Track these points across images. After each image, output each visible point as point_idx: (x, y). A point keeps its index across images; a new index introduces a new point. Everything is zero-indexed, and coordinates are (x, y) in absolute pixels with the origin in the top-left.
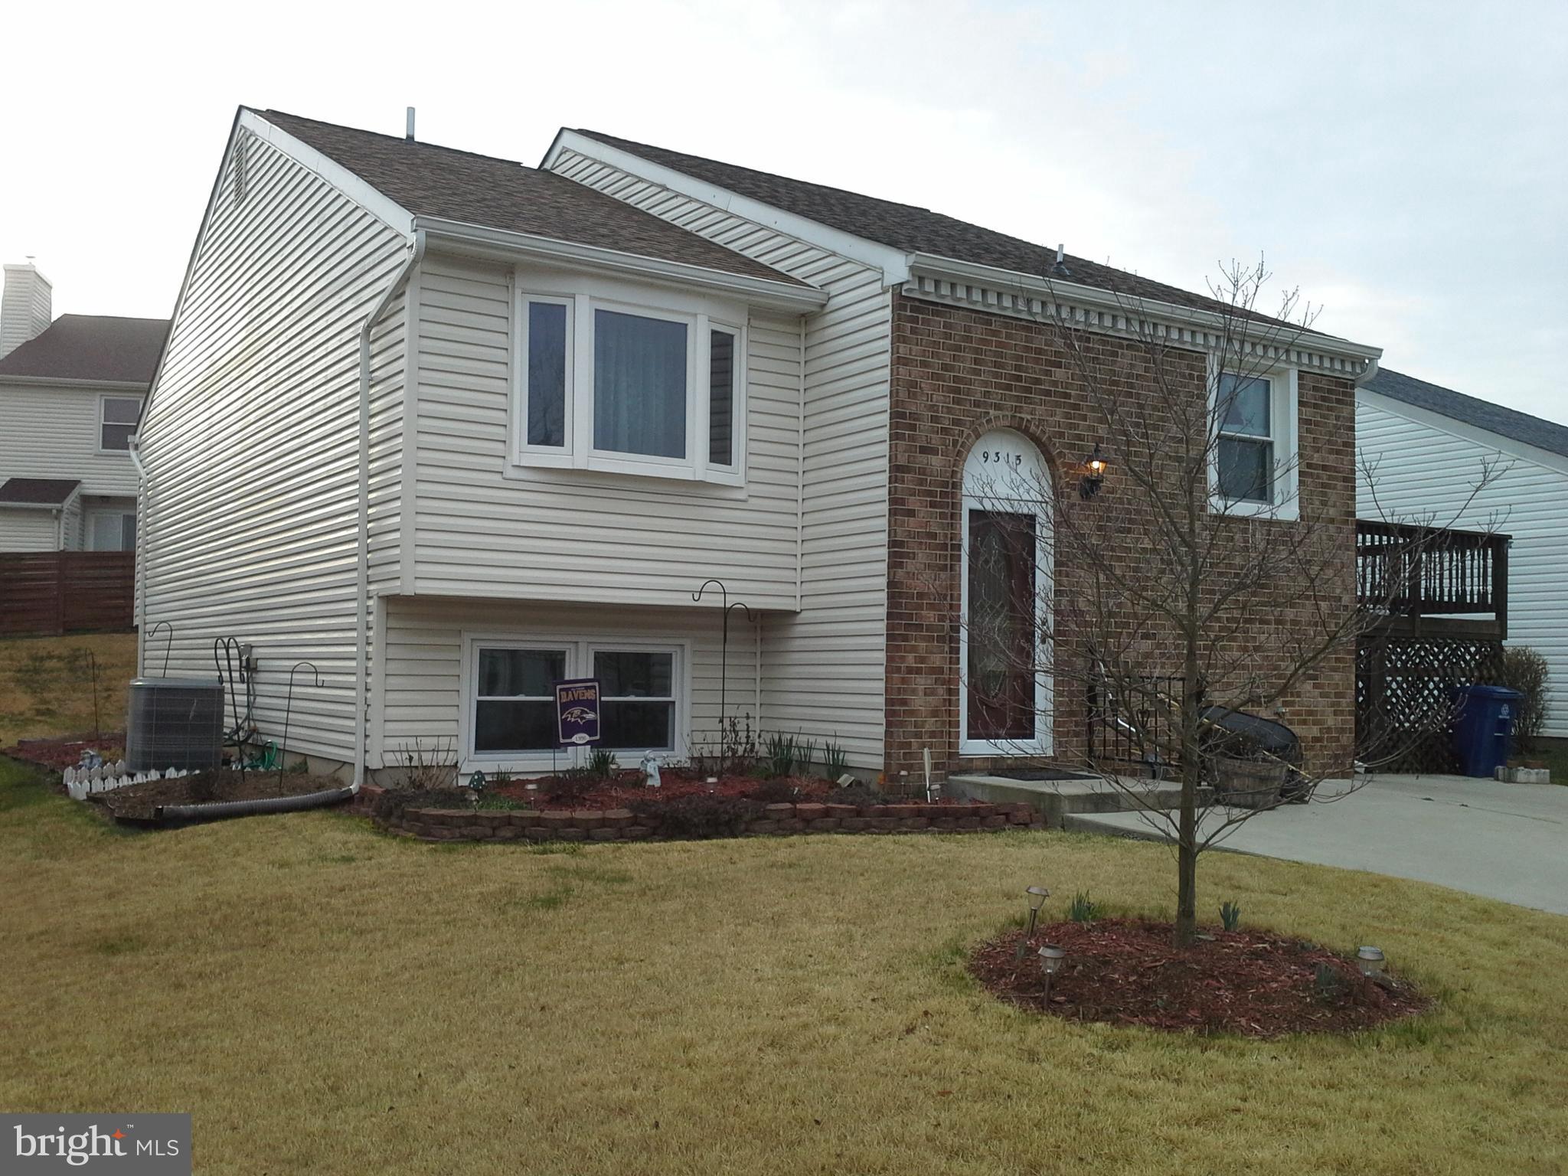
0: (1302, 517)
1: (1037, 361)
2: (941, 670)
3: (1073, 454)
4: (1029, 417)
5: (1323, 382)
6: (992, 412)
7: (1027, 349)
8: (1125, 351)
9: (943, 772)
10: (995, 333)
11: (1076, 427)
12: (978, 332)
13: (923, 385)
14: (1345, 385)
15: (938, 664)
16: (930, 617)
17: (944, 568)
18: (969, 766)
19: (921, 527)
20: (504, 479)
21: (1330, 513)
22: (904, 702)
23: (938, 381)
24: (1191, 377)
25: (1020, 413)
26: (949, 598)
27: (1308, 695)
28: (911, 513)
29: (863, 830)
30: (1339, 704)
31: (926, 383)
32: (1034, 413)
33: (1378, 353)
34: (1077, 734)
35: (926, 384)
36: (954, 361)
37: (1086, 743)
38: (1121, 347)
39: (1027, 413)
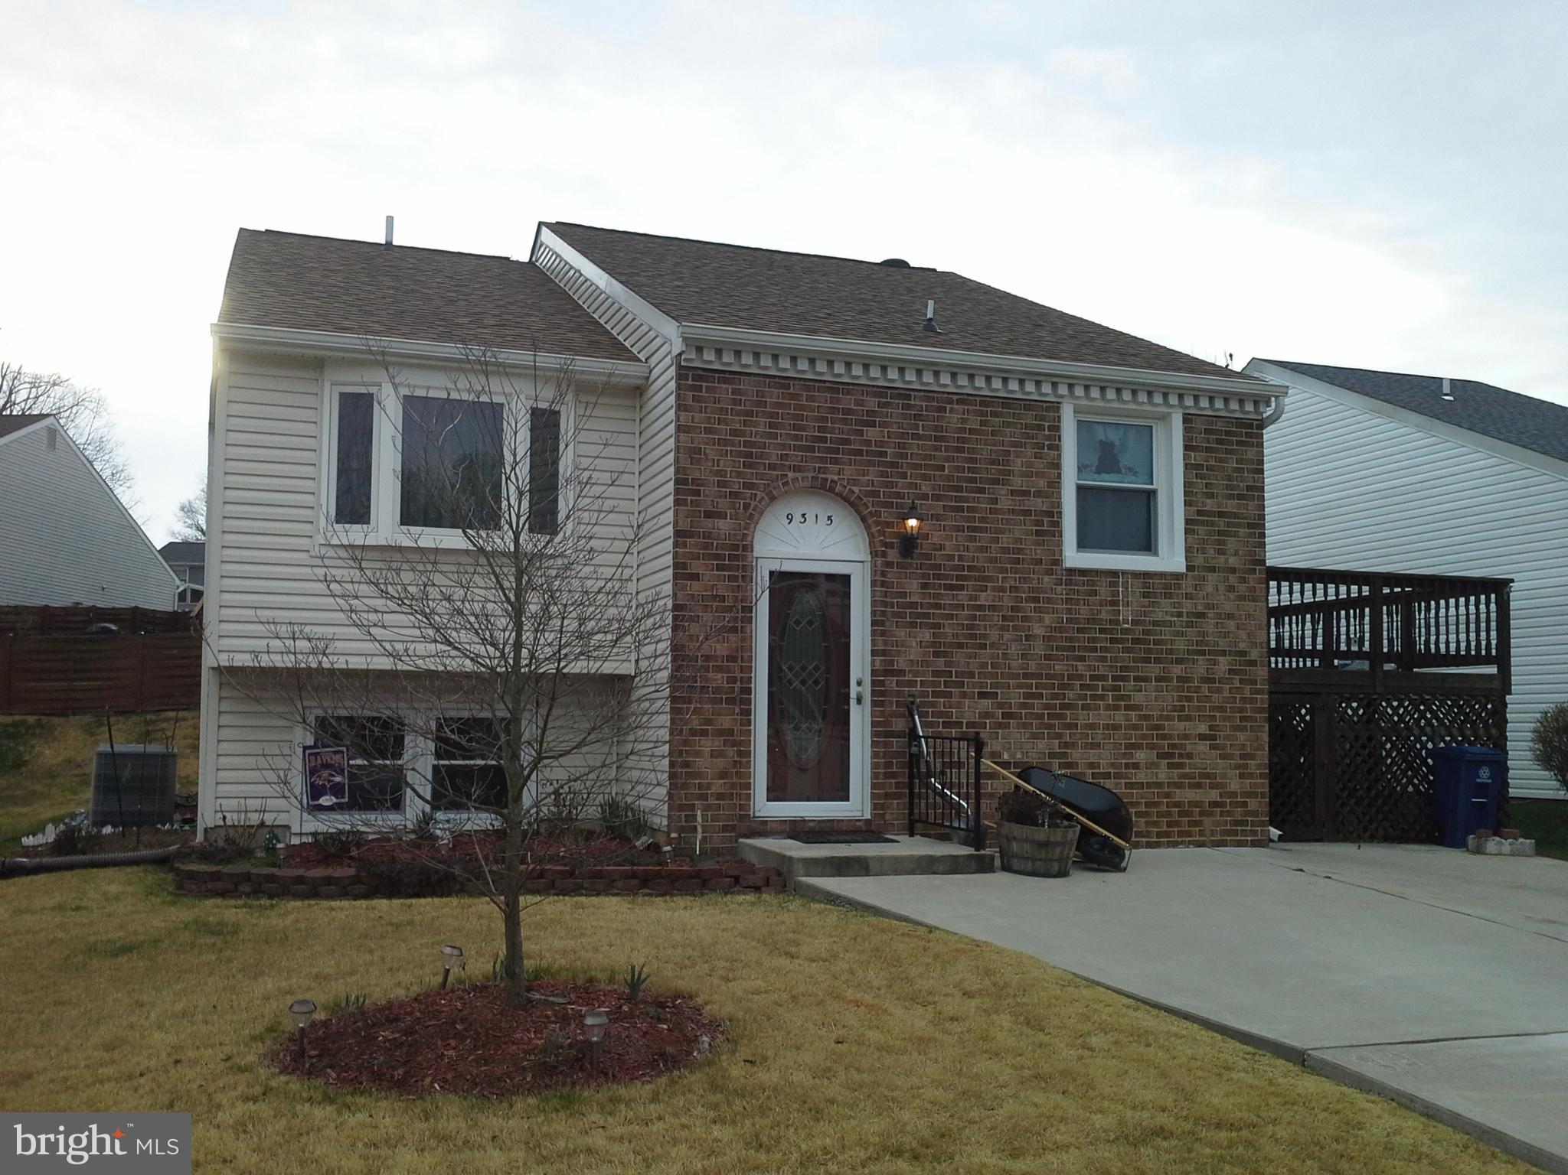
0: (1189, 568)
1: (845, 421)
2: (731, 732)
3: (890, 513)
4: (836, 478)
5: (1219, 424)
6: (791, 474)
7: (833, 410)
8: (955, 406)
9: (733, 834)
10: (793, 396)
11: (891, 485)
12: (773, 395)
13: (707, 451)
14: (1250, 426)
15: (726, 726)
16: (719, 679)
17: (734, 630)
18: (764, 829)
19: (706, 590)
20: (312, 557)
21: (1230, 561)
22: (687, 764)
23: (725, 446)
24: (1041, 428)
25: (824, 473)
26: (739, 660)
27: (1203, 757)
28: (695, 577)
29: (573, 891)
30: (1246, 766)
31: (712, 449)
32: (842, 474)
33: (1285, 390)
34: (896, 796)
35: (712, 452)
36: (744, 426)
37: (907, 806)
38: (951, 402)
39: (834, 474)
